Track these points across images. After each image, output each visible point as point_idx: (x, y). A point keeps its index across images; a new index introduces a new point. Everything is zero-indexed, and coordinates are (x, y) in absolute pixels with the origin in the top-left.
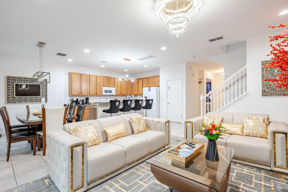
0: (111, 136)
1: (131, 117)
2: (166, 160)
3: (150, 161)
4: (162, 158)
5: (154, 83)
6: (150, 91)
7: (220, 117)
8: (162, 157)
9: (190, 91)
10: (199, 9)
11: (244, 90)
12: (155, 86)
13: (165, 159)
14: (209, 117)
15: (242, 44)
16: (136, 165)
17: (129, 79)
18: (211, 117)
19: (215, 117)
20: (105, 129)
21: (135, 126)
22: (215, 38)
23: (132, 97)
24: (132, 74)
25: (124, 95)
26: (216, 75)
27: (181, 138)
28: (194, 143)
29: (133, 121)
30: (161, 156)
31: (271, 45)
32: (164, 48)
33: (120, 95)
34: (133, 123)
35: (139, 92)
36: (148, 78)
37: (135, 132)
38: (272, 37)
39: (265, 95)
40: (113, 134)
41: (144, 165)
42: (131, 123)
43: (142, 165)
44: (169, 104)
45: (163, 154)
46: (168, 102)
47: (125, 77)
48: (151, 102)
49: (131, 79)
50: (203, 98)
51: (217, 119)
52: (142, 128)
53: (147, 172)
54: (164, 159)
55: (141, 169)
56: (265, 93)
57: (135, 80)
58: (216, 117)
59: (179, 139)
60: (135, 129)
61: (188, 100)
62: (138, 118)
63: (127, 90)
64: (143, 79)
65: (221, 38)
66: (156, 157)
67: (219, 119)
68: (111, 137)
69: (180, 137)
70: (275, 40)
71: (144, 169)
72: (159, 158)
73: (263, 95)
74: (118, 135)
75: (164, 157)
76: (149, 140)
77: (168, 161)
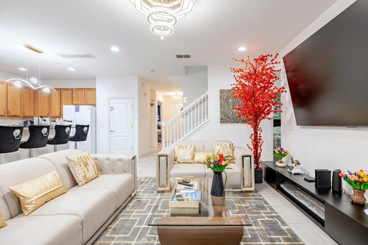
0: (31, 200)
1: (70, 158)
2: (141, 214)
3: (116, 223)
4: (134, 214)
5: (84, 100)
6: (78, 111)
7: (192, 146)
8: (132, 212)
9: (143, 114)
10: (186, 14)
11: (206, 116)
12: (86, 103)
13: (139, 213)
14: (181, 147)
15: (203, 69)
16: (96, 240)
17: (38, 87)
18: (183, 146)
19: (187, 147)
20: (15, 189)
21: (79, 172)
22: (183, 54)
23: (45, 121)
24: (45, 78)
25: (15, 116)
26: (166, 97)
27: (144, 178)
28: (188, 180)
29: (74, 164)
30: (129, 210)
31: (234, 76)
32: (115, 49)
33: (6, 115)
34: (75, 167)
35: (53, 112)
36: (72, 90)
37: (81, 183)
38: (232, 68)
39: (223, 123)
40: (37, 195)
41: (110, 234)
42: (69, 168)
43: (107, 235)
44: (113, 132)
45: (132, 206)
46: (111, 129)
47: (30, 82)
48: (86, 130)
49: (44, 88)
50: (165, 124)
51: (189, 148)
52: (91, 173)
53: (123, 242)
54: (137, 213)
55: (109, 242)
56: (222, 121)
57: (52, 90)
58: (189, 146)
59: (142, 180)
60: (80, 176)
61: (140, 127)
62: (84, 157)
63: (22, 107)
64: (62, 91)
65: (188, 56)
66: (123, 215)
67: (192, 148)
68: (33, 203)
69: (141, 177)
70: (237, 72)
71: (113, 239)
72: (128, 214)
73: (221, 122)
74: (49, 194)
75: (135, 211)
76: (115, 191)
77: (144, 214)
